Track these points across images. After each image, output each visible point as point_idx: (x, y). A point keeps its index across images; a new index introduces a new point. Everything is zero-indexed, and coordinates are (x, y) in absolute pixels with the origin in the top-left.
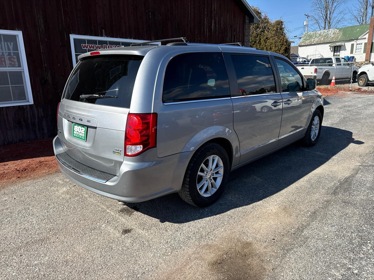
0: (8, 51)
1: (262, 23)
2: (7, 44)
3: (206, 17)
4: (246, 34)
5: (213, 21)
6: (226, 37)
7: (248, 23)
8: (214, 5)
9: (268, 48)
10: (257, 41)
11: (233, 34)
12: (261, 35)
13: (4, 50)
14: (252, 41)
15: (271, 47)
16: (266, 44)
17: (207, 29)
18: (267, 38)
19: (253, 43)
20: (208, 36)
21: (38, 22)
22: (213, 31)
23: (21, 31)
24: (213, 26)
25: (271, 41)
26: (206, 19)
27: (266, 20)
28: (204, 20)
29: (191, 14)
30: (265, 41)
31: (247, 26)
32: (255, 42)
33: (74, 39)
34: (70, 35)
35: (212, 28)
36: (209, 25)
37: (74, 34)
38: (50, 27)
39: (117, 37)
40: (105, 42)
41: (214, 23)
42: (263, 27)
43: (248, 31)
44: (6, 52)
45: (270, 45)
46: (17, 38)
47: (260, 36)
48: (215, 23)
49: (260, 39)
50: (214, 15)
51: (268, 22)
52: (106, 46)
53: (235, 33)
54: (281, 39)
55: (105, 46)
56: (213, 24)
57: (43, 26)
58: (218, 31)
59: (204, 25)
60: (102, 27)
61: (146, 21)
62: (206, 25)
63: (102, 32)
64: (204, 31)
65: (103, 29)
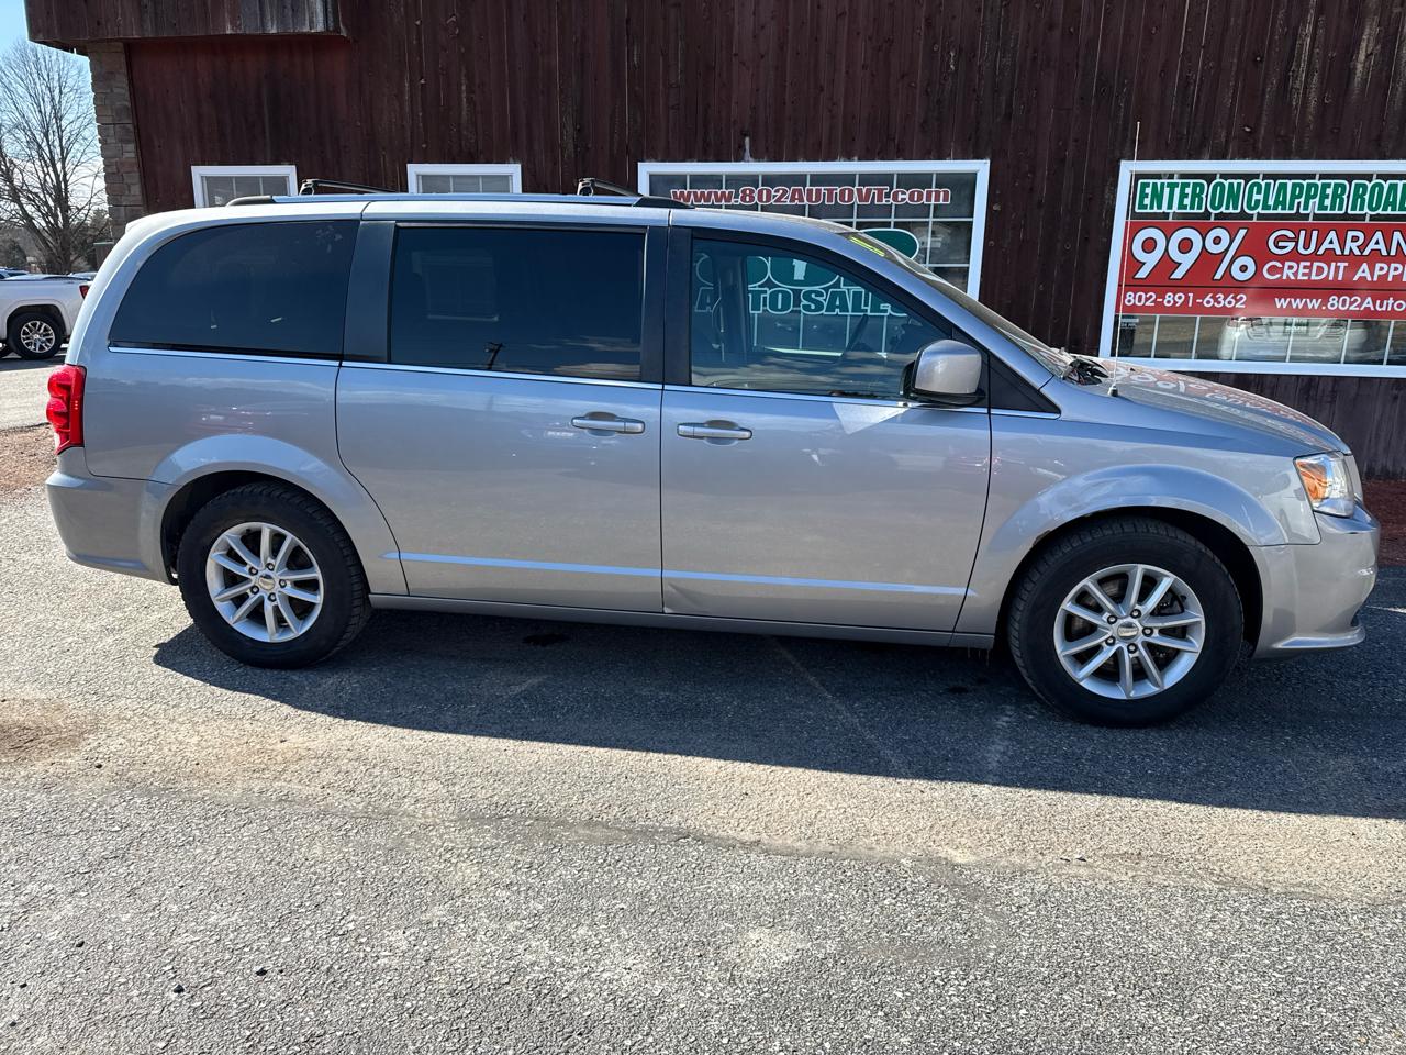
3: (1311, 18)
17: (1309, 76)
20: (1311, 110)
22: (1365, 81)
23: (520, 165)
24: (1362, 57)
26: (1309, 29)
28: (1294, 34)
33: (651, 176)
34: (639, 164)
36: (1333, 54)
38: (590, 146)
39: (792, 158)
40: (752, 180)
46: (509, 182)
52: (752, 192)
55: (748, 192)
56: (1365, 48)
57: (571, 147)
59: (1291, 56)
60: (742, 131)
61: (928, 85)
62: (1305, 57)
63: (742, 147)
64: (1284, 88)
65: (745, 135)
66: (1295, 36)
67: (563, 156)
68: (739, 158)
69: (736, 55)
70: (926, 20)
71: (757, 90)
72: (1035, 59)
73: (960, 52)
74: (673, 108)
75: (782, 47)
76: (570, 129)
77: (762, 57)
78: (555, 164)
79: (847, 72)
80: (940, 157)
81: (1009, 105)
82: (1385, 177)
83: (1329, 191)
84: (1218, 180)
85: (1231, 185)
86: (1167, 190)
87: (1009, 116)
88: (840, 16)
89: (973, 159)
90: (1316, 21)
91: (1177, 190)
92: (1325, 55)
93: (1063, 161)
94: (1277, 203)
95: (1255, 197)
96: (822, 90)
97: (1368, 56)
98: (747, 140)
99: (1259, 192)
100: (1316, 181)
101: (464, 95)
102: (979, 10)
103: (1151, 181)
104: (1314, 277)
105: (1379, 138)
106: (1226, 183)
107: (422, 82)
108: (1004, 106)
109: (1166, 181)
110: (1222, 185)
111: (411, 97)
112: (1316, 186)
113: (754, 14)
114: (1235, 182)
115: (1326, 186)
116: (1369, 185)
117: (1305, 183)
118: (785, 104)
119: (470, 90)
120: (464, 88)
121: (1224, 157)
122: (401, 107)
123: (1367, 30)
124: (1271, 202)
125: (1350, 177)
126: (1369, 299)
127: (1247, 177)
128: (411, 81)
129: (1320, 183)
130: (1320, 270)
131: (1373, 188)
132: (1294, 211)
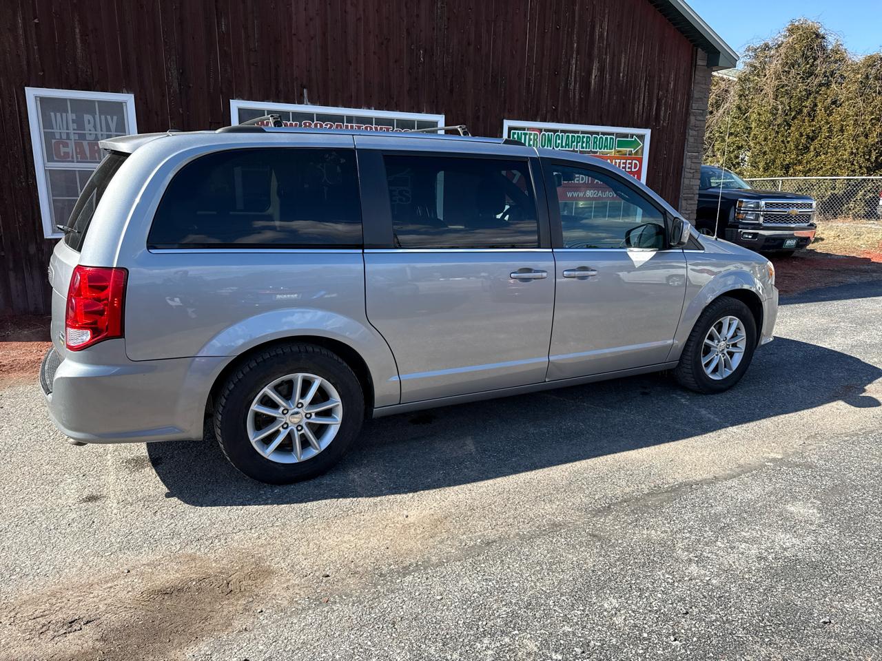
0: (106, 133)
1: (824, 61)
2: (106, 119)
3: (574, 56)
4: (696, 95)
5: (596, 65)
6: (634, 104)
7: (706, 68)
8: (601, 26)
9: (835, 130)
10: (805, 110)
11: (655, 95)
12: (817, 92)
13: (99, 130)
14: (791, 108)
15: (842, 126)
16: (831, 118)
17: (575, 84)
18: (834, 103)
19: (793, 114)
20: (577, 100)
21: (168, 76)
22: (595, 89)
23: (133, 95)
24: (593, 77)
25: (844, 109)
26: (574, 61)
27: (837, 53)
28: (569, 63)
29: (531, 49)
30: (826, 109)
31: (699, 75)
32: (800, 112)
33: (240, 110)
34: (231, 100)
35: (590, 83)
36: (583, 74)
37: (239, 99)
38: (191, 85)
39: (336, 105)
40: (309, 116)
41: (598, 69)
42: (826, 72)
43: (704, 86)
44: (102, 135)
45: (841, 120)
46: (124, 107)
47: (815, 98)
48: (602, 70)
49: (816, 105)
50: (600, 51)
51: (842, 60)
52: (310, 124)
53: (661, 93)
54: (876, 106)
55: (308, 124)
56: (594, 73)
57: (176, 85)
58: (608, 90)
59: (568, 73)
60: (301, 85)
61: (410, 68)
62: (573, 74)
63: (302, 95)
64: (566, 89)
65: (304, 87)
66: (570, 64)
67: (169, 91)
68: (301, 102)
69: (295, 35)
70: (407, 30)
71: (310, 59)
72: (462, 60)
73: (425, 51)
74: (253, 64)
75: (324, 34)
76: (175, 73)
77: (312, 38)
78: (163, 96)
79: (365, 55)
80: (419, 112)
81: (452, 84)
82: (604, 134)
83: (585, 140)
84: (543, 132)
85: (548, 135)
86: (523, 136)
87: (451, 91)
88: (359, 19)
89: (436, 114)
90: (577, 57)
91: (527, 137)
92: (581, 75)
93: (478, 118)
94: (566, 145)
95: (558, 141)
96: (351, 64)
97: (595, 77)
98: (305, 90)
99: (559, 139)
100: (579, 135)
101: (78, 36)
102: (434, 29)
103: (517, 131)
104: (581, 182)
105: (601, 116)
106: (546, 134)
107: (36, 21)
108: (449, 84)
109: (523, 132)
110: (545, 135)
111: (25, 31)
112: (579, 137)
113: (305, 10)
114: (550, 133)
115: (583, 137)
116: (599, 138)
117: (576, 135)
118: (328, 70)
119: (84, 34)
120: (77, 31)
121: (545, 121)
122: (16, 40)
123: (595, 65)
124: (564, 145)
125: (592, 133)
126: (600, 192)
127: (555, 131)
128: (24, 19)
129: (581, 136)
130: (583, 178)
131: (600, 138)
132: (572, 149)
